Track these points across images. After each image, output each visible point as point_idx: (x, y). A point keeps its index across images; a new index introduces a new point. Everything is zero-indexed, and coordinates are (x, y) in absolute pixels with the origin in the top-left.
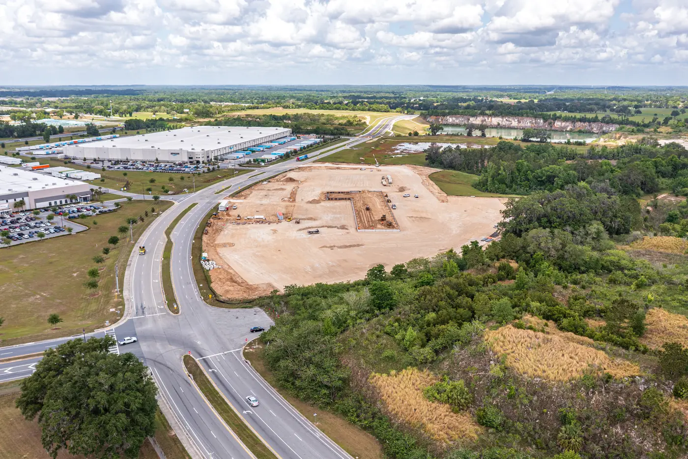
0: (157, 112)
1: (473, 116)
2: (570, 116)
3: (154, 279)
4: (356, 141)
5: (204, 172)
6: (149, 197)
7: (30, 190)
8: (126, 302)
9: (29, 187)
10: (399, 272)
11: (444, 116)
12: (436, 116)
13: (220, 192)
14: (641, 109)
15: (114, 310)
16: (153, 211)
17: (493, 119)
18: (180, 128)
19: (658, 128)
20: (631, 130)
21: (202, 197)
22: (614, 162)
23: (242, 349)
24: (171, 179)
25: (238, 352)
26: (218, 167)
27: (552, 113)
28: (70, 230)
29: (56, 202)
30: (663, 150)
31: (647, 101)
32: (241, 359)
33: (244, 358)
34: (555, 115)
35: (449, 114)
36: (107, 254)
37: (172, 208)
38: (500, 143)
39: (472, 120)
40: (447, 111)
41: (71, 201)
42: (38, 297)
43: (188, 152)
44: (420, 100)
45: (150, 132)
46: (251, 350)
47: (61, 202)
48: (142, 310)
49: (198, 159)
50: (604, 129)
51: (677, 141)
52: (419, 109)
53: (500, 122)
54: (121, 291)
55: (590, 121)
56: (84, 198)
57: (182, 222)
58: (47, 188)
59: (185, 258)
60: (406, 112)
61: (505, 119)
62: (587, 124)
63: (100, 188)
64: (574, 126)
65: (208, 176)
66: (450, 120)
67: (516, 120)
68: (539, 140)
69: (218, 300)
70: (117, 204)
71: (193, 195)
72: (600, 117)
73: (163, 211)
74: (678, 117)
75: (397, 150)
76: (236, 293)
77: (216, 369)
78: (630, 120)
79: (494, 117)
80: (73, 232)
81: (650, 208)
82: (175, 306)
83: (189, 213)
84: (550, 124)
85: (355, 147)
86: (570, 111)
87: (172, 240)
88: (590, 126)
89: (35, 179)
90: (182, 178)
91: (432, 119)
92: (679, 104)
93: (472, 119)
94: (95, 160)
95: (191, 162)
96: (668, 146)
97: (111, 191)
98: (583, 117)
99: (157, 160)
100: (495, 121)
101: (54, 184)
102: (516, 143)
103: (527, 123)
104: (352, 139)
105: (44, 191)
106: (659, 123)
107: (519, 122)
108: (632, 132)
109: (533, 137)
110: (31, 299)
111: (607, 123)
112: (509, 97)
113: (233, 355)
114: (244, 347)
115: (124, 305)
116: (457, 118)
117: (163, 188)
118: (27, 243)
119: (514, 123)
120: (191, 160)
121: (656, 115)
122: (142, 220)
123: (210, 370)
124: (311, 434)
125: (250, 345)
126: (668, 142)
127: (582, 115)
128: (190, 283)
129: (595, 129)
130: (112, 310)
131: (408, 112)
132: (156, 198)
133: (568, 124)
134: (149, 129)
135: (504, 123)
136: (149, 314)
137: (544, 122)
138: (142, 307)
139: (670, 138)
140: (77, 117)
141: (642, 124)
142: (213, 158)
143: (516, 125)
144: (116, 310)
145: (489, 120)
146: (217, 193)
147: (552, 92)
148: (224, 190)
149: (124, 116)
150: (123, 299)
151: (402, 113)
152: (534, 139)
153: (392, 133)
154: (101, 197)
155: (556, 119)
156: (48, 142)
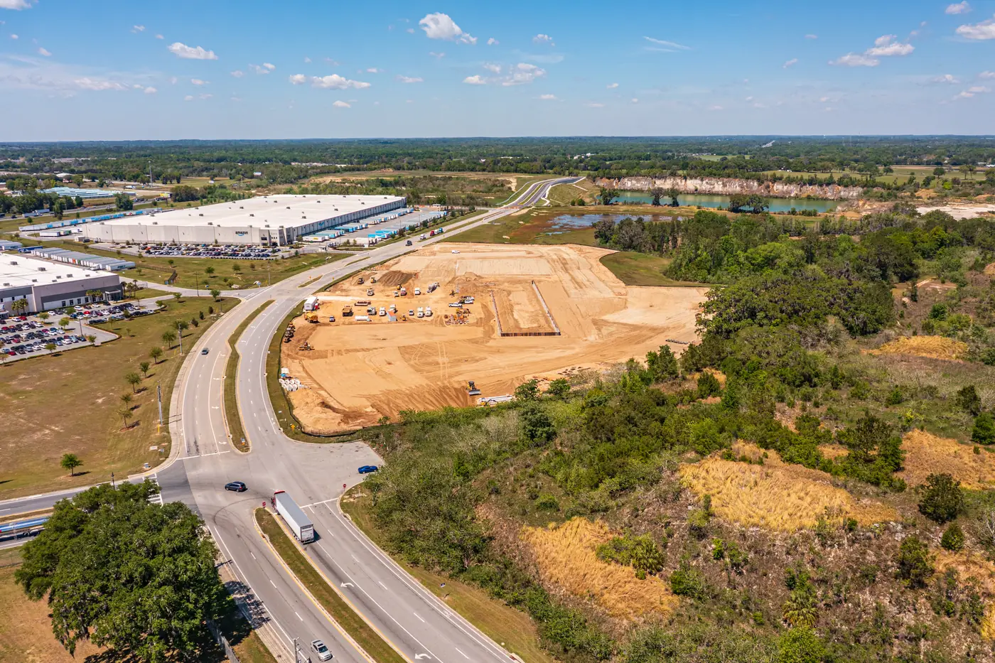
0: (215, 176)
1: (660, 178)
2: (795, 177)
3: (214, 405)
4: (497, 214)
5: (283, 257)
6: (206, 293)
7: (36, 284)
8: (173, 438)
9: (34, 281)
10: (559, 390)
11: (620, 178)
12: (609, 178)
13: (309, 283)
14: (893, 167)
15: (156, 448)
16: (211, 311)
17: (688, 182)
18: (249, 197)
19: (916, 192)
20: (879, 195)
21: (281, 293)
22: (856, 238)
23: (338, 499)
24: (236, 268)
25: (334, 503)
26: (303, 251)
27: (769, 173)
28: (92, 339)
29: (72, 302)
30: (924, 222)
31: (900, 156)
32: (337, 512)
33: (341, 512)
34: (774, 174)
35: (628, 175)
36: (145, 371)
37: (238, 308)
38: (699, 214)
39: (659, 183)
40: (624, 171)
41: (94, 299)
42: (47, 431)
43: (261, 231)
44: (587, 157)
45: (206, 203)
46: (352, 500)
47: (79, 300)
48: (195, 448)
49: (274, 240)
50: (842, 193)
51: (942, 209)
52: (585, 169)
53: (698, 187)
54: (166, 423)
55: (822, 183)
56: (112, 295)
58: (59, 281)
59: (258, 375)
60: (567, 173)
61: (704, 182)
62: (818, 187)
63: (135, 281)
64: (800, 190)
65: (288, 263)
66: (629, 184)
67: (720, 183)
68: (752, 209)
69: (304, 433)
70: (160, 303)
71: (268, 289)
72: (836, 177)
73: (225, 312)
74: (944, 177)
75: (555, 225)
76: (330, 423)
78: (877, 181)
79: (691, 178)
80: (97, 343)
81: (906, 300)
82: (243, 442)
83: (263, 313)
84: (767, 187)
85: (496, 221)
86: (795, 170)
87: (239, 352)
88: (822, 190)
89: (43, 269)
90: (253, 267)
91: (603, 183)
92: (944, 160)
94: (128, 243)
95: (264, 244)
96: (930, 215)
97: (151, 285)
98: (812, 178)
99: (216, 242)
100: (691, 184)
101: (70, 276)
102: (720, 213)
103: (735, 187)
104: (491, 211)
105: (55, 286)
106: (917, 186)
107: (724, 185)
108: (881, 198)
109: (744, 205)
110: (37, 436)
111: (846, 186)
112: (709, 152)
113: (327, 508)
114: (341, 496)
115: (170, 441)
116: (638, 181)
117: (225, 280)
118: (32, 358)
119: (718, 187)
120: (265, 242)
121: (913, 174)
122: (196, 324)
124: (437, 612)
125: (350, 493)
126: (929, 210)
127: (813, 175)
128: (264, 410)
129: (829, 194)
130: (152, 448)
131: (569, 173)
132: (215, 294)
133: (792, 187)
134: (205, 200)
135: (704, 188)
136: (206, 453)
137: (760, 185)
138: (196, 443)
139: (933, 205)
140: (101, 186)
141: (894, 186)
142: (295, 238)
143: (721, 189)
144: (159, 448)
145: (683, 183)
146: (302, 286)
147: (770, 145)
148: (311, 282)
149: (169, 182)
150: (169, 433)
151: (560, 173)
152: (746, 208)
153: (548, 202)
154: (138, 294)
155: (775, 181)
156: (60, 219)
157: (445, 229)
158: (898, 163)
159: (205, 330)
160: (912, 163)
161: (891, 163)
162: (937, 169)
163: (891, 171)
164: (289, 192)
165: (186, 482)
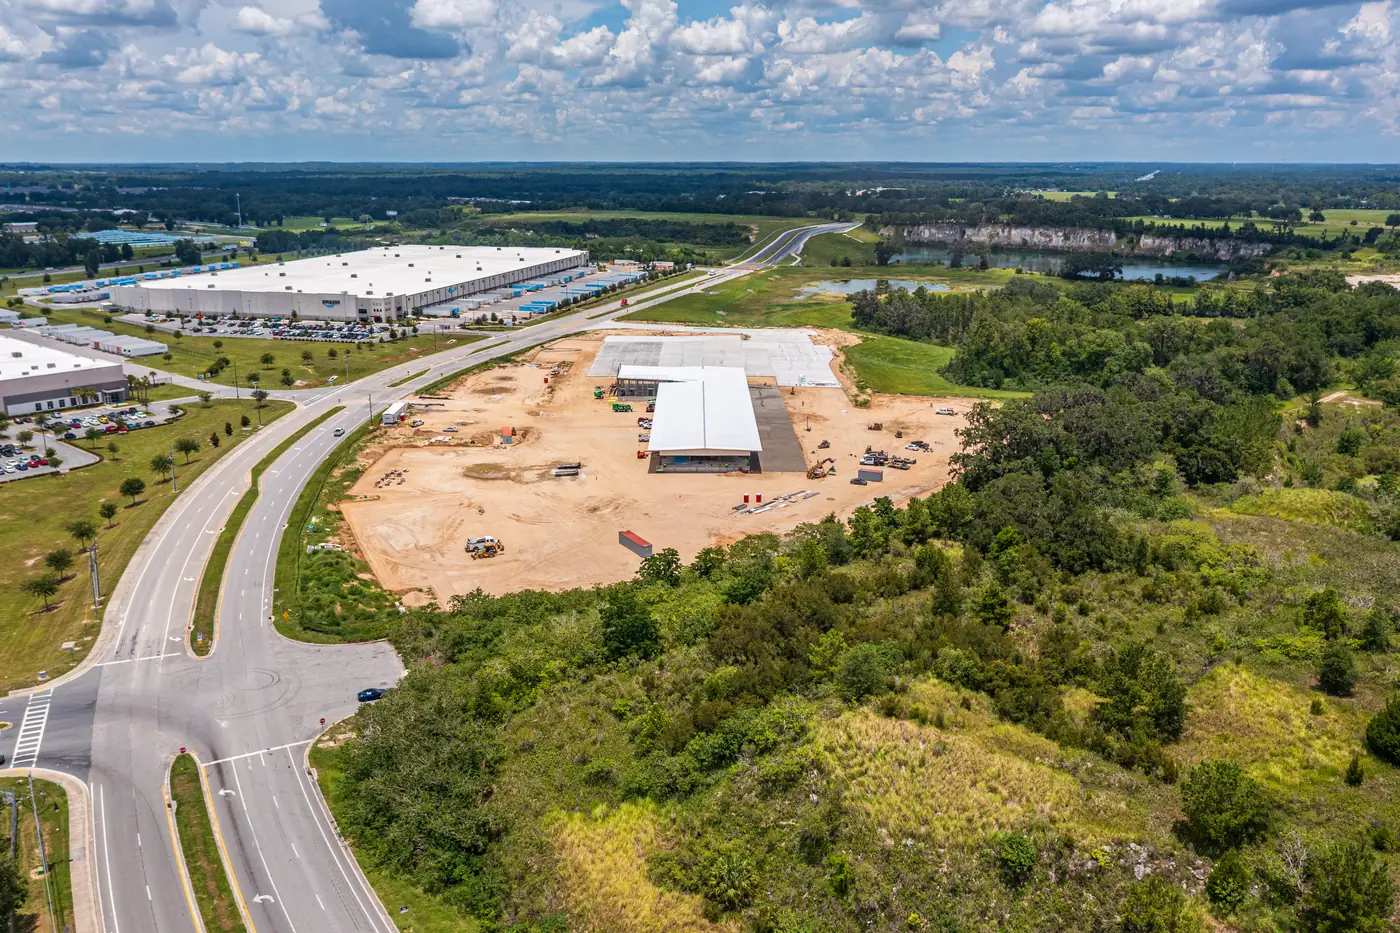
0: (333, 216)
1: (973, 224)
2: (1172, 225)
3: (188, 574)
5: (381, 341)
6: (246, 394)
8: (104, 628)
10: (708, 564)
11: (913, 225)
12: (899, 225)
13: (401, 382)
14: (1324, 212)
15: (71, 644)
16: (245, 422)
17: (1013, 232)
18: (367, 248)
19: (1353, 251)
20: (1295, 255)
21: (360, 392)
23: (312, 741)
24: (307, 356)
25: (301, 748)
26: (415, 330)
27: (1135, 219)
28: (59, 463)
29: (50, 404)
31: (1342, 194)
32: (300, 764)
33: (306, 764)
34: (1141, 222)
35: (924, 221)
36: (109, 517)
37: (288, 418)
40: (922, 215)
41: (85, 401)
43: (357, 299)
44: (875, 193)
45: (305, 256)
46: (332, 744)
47: (62, 403)
48: (130, 647)
49: (378, 314)
50: (1242, 252)
51: (1384, 278)
53: (1028, 238)
54: (105, 602)
55: (1212, 235)
56: (112, 394)
57: (296, 447)
58: (33, 373)
59: (273, 527)
60: (836, 217)
61: (1037, 232)
62: (1206, 242)
63: (152, 373)
64: (1180, 247)
65: (388, 349)
66: (926, 233)
67: (1061, 234)
68: (1098, 274)
70: (174, 409)
72: (1234, 226)
73: (265, 425)
77: (235, 788)
78: (1296, 233)
79: (1017, 228)
80: (63, 468)
81: (1302, 423)
82: (206, 638)
83: (320, 427)
84: (1131, 241)
85: (713, 288)
86: (1176, 216)
87: (260, 488)
88: (1212, 245)
90: (333, 354)
91: (888, 231)
93: (969, 232)
94: (169, 315)
95: (361, 320)
97: (178, 379)
98: (1198, 228)
99: (294, 314)
100: (1017, 235)
101: (51, 365)
102: (1046, 281)
103: (1084, 240)
104: (711, 273)
105: (24, 380)
106: (1355, 242)
107: (1067, 237)
108: (1297, 259)
109: (1086, 269)
111: (1249, 240)
112: (1058, 186)
113: (287, 757)
114: (317, 736)
115: (96, 634)
116: (940, 229)
117: (286, 373)
119: (1057, 240)
120: (364, 316)
121: (1354, 223)
122: (216, 441)
123: (222, 792)
125: (334, 731)
126: (1366, 279)
127: (1198, 223)
128: (260, 585)
129: (1222, 252)
130: (66, 645)
131: (840, 217)
132: (261, 396)
133: (1166, 242)
134: (304, 251)
135: (1035, 240)
136: (144, 655)
137: (1119, 238)
138: (135, 638)
139: (1373, 271)
140: (170, 227)
141: (1321, 241)
142: (410, 311)
143: (1061, 243)
144: (76, 645)
145: (1006, 234)
146: (392, 386)
147: (1150, 176)
148: (410, 378)
149: (266, 224)
150: (101, 619)
151: (829, 218)
152: (1088, 274)
153: (799, 259)
154: (150, 393)
155: (1142, 233)
156: (90, 276)
157: (631, 300)
158: (1337, 206)
159: (226, 452)
160: (1358, 206)
161: (1323, 207)
162: (1391, 217)
163: (1322, 219)
164: (423, 241)
165: (94, 702)
